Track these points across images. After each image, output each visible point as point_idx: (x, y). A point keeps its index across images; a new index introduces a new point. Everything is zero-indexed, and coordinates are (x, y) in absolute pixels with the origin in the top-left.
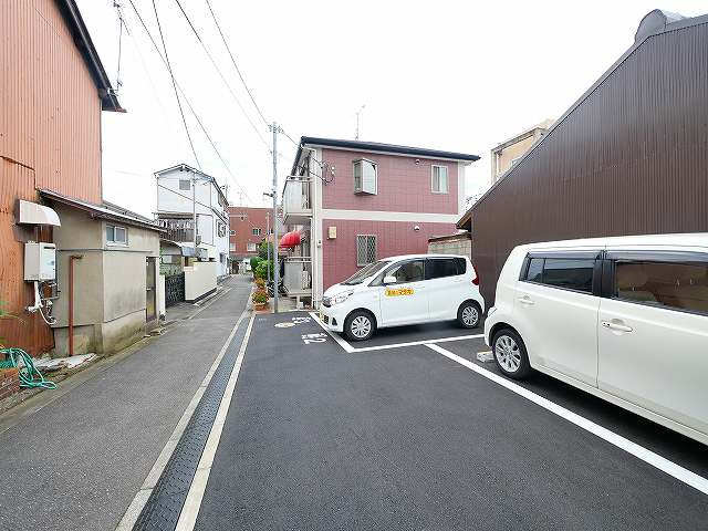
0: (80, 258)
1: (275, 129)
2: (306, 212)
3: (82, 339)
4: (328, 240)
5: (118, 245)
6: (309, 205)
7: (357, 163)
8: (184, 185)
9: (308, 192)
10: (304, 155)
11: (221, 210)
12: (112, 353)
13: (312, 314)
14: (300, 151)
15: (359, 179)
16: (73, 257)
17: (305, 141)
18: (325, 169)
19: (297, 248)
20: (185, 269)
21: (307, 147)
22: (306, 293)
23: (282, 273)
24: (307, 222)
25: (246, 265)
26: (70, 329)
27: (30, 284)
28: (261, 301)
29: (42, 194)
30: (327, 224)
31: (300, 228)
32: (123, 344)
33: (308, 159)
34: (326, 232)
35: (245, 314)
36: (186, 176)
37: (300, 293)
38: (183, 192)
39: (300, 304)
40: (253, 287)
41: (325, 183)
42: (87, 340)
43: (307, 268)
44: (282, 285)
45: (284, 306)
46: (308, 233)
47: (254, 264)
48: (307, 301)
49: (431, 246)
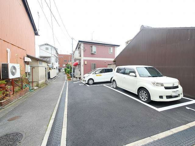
0: (34, 68)
1: (72, 39)
2: (80, 58)
3: (35, 84)
4: (85, 64)
5: (41, 65)
6: (80, 56)
7: (92, 47)
8: (47, 49)
9: (80, 53)
10: (79, 44)
11: (56, 55)
12: (40, 87)
13: (81, 81)
14: (78, 44)
15: (92, 50)
16: (33, 68)
17: (79, 41)
18: (84, 48)
19: (77, 66)
20: (50, 71)
21: (80, 43)
22: (80, 76)
23: (74, 72)
24: (80, 60)
25: (63, 70)
26: (32, 82)
27: (26, 73)
28: (69, 78)
29: (27, 55)
30: (84, 60)
31: (78, 61)
32: (42, 86)
33: (80, 45)
34: (84, 62)
35: (65, 81)
36: (47, 46)
37: (78, 76)
38: (47, 51)
39: (78, 79)
40: (66, 75)
41: (84, 51)
42: (36, 84)
43: (80, 71)
44: (74, 75)
45: (75, 79)
46: (80, 63)
47: (65, 70)
48: (80, 78)
49: (108, 66)
